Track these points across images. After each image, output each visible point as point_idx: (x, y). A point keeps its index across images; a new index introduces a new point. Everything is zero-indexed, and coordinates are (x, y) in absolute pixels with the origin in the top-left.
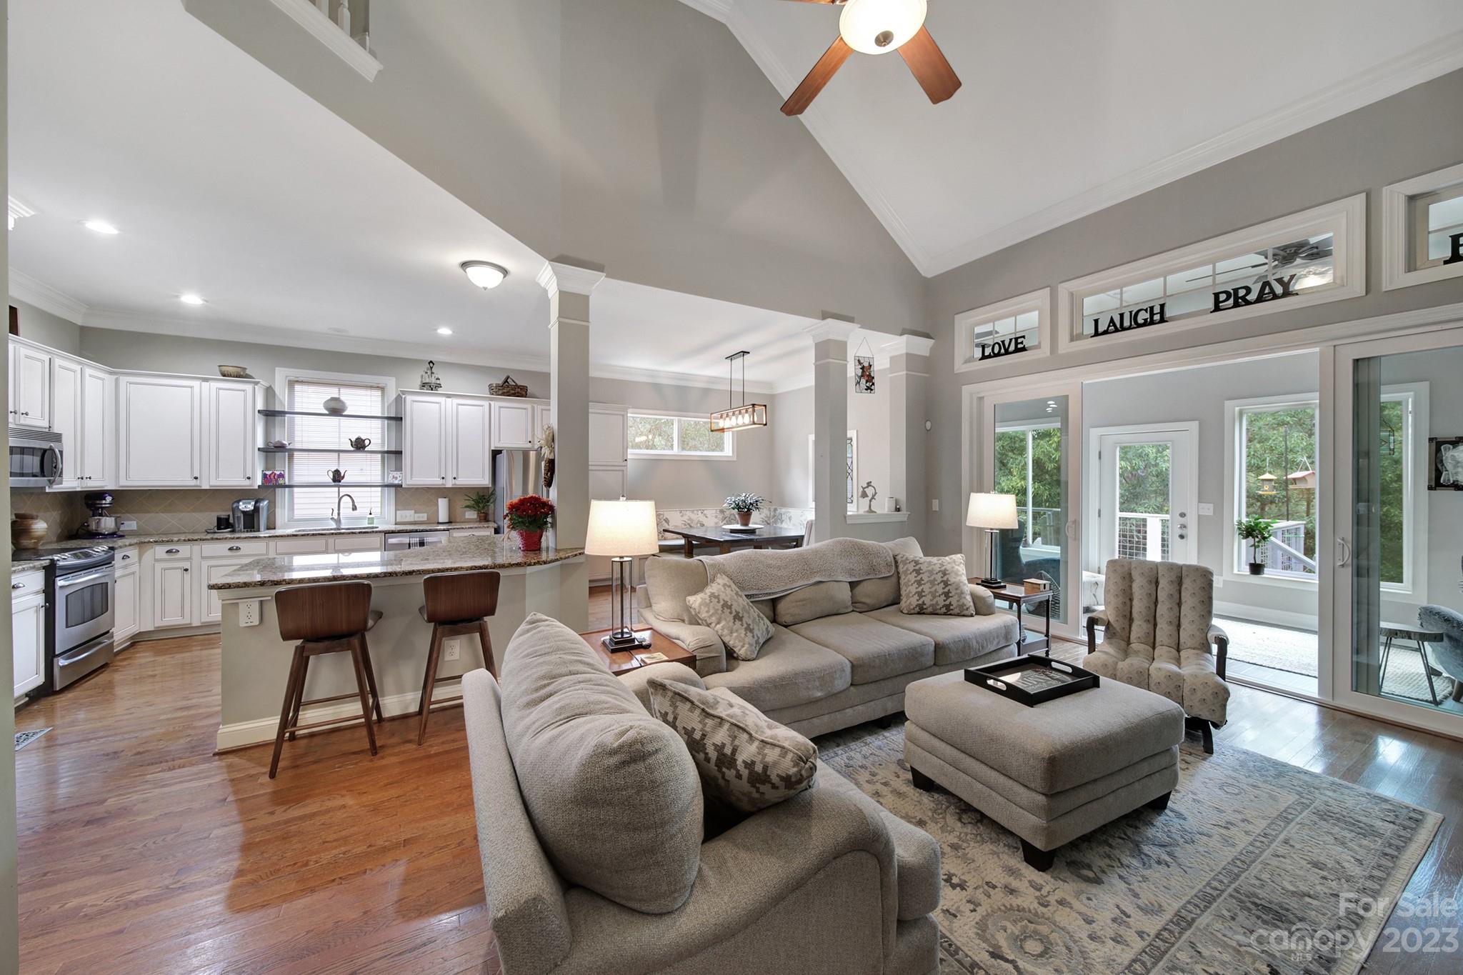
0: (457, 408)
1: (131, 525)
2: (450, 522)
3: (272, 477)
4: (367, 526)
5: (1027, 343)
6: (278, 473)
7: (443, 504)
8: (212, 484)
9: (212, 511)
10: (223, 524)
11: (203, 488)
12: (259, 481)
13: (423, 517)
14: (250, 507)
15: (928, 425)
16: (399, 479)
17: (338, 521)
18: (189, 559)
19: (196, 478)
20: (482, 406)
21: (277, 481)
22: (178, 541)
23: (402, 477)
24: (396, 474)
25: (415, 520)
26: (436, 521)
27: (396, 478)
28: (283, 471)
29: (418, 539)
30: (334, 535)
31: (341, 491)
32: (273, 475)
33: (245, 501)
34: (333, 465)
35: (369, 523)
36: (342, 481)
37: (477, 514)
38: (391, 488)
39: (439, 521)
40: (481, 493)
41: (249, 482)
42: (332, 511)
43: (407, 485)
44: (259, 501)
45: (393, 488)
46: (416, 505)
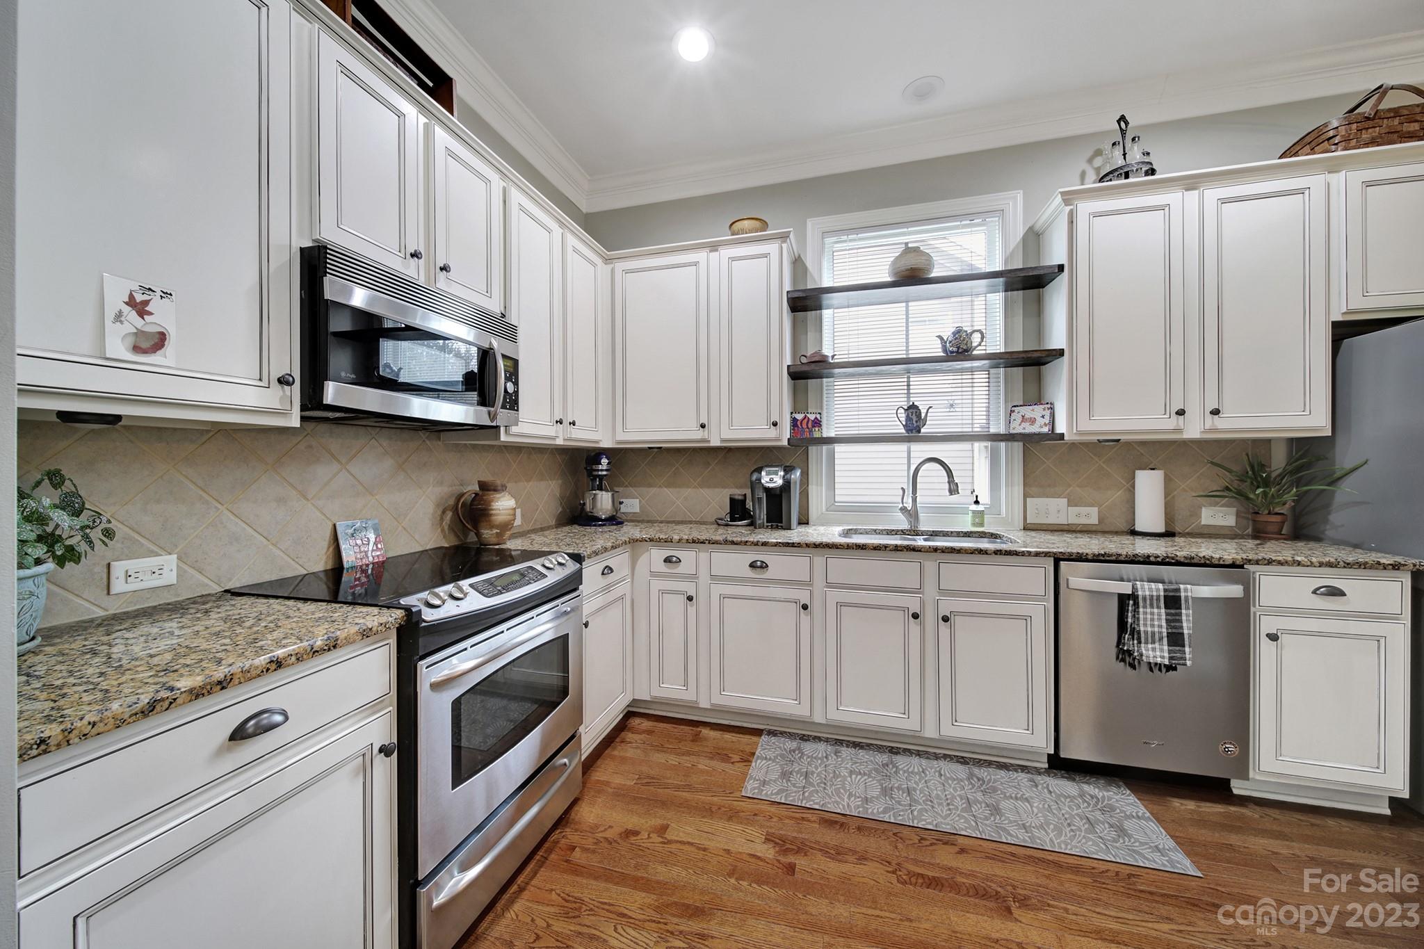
0: (1220, 211)
1: (631, 505)
2: (1169, 534)
3: (805, 426)
6: (812, 417)
8: (724, 437)
9: (724, 487)
10: (738, 511)
11: (712, 444)
12: (787, 433)
13: (1090, 516)
14: (778, 481)
16: (1040, 421)
17: (912, 514)
18: (693, 577)
19: (703, 426)
20: (1302, 191)
21: (811, 432)
22: (680, 540)
23: (1043, 417)
24: (1028, 411)
25: (1073, 520)
26: (1123, 526)
27: (1033, 421)
28: (820, 413)
29: (1160, 586)
30: (938, 555)
31: (921, 451)
32: (806, 420)
33: (767, 469)
34: (908, 397)
35: (974, 525)
36: (922, 430)
37: (1238, 515)
38: (1016, 444)
39: (1138, 528)
40: (1279, 461)
41: (772, 433)
42: (901, 492)
43: (1080, 433)
44: (788, 469)
45: (1021, 444)
46: (1070, 486)
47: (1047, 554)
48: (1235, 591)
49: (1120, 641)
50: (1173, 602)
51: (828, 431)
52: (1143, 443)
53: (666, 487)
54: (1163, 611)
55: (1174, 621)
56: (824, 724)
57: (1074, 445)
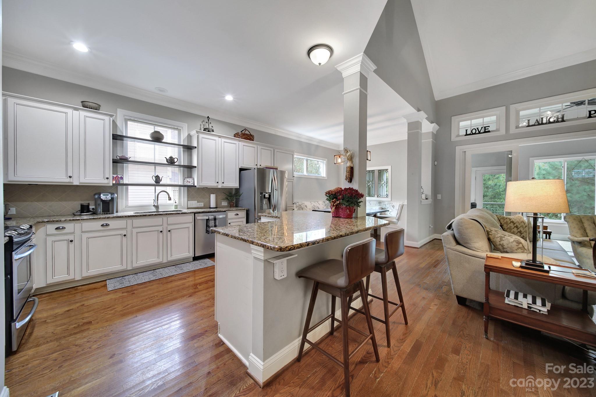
0: (224, 144)
2: (216, 208)
3: (117, 179)
4: (174, 209)
5: (490, 129)
6: (120, 176)
7: (213, 197)
8: (81, 181)
9: (77, 201)
10: (84, 209)
11: (74, 184)
13: (202, 205)
15: (436, 163)
17: (157, 207)
18: (73, 233)
19: (70, 177)
20: (235, 144)
21: (119, 181)
22: (65, 221)
23: (192, 181)
24: (188, 179)
25: (198, 206)
26: (209, 207)
27: (189, 182)
28: (123, 175)
29: (213, 216)
30: (167, 215)
31: (159, 189)
32: (117, 177)
33: (103, 194)
34: (155, 173)
35: (175, 208)
36: (160, 183)
37: (228, 203)
38: (185, 187)
39: (211, 207)
40: (234, 192)
41: (106, 181)
42: (153, 201)
43: (199, 186)
44: (112, 194)
45: (187, 187)
46: (198, 198)
47: (193, 213)
48: (224, 216)
49: (206, 229)
50: (215, 219)
51: (125, 181)
52: (212, 188)
53: (36, 202)
54: (213, 221)
55: (215, 223)
56: (131, 270)
57: (198, 188)
